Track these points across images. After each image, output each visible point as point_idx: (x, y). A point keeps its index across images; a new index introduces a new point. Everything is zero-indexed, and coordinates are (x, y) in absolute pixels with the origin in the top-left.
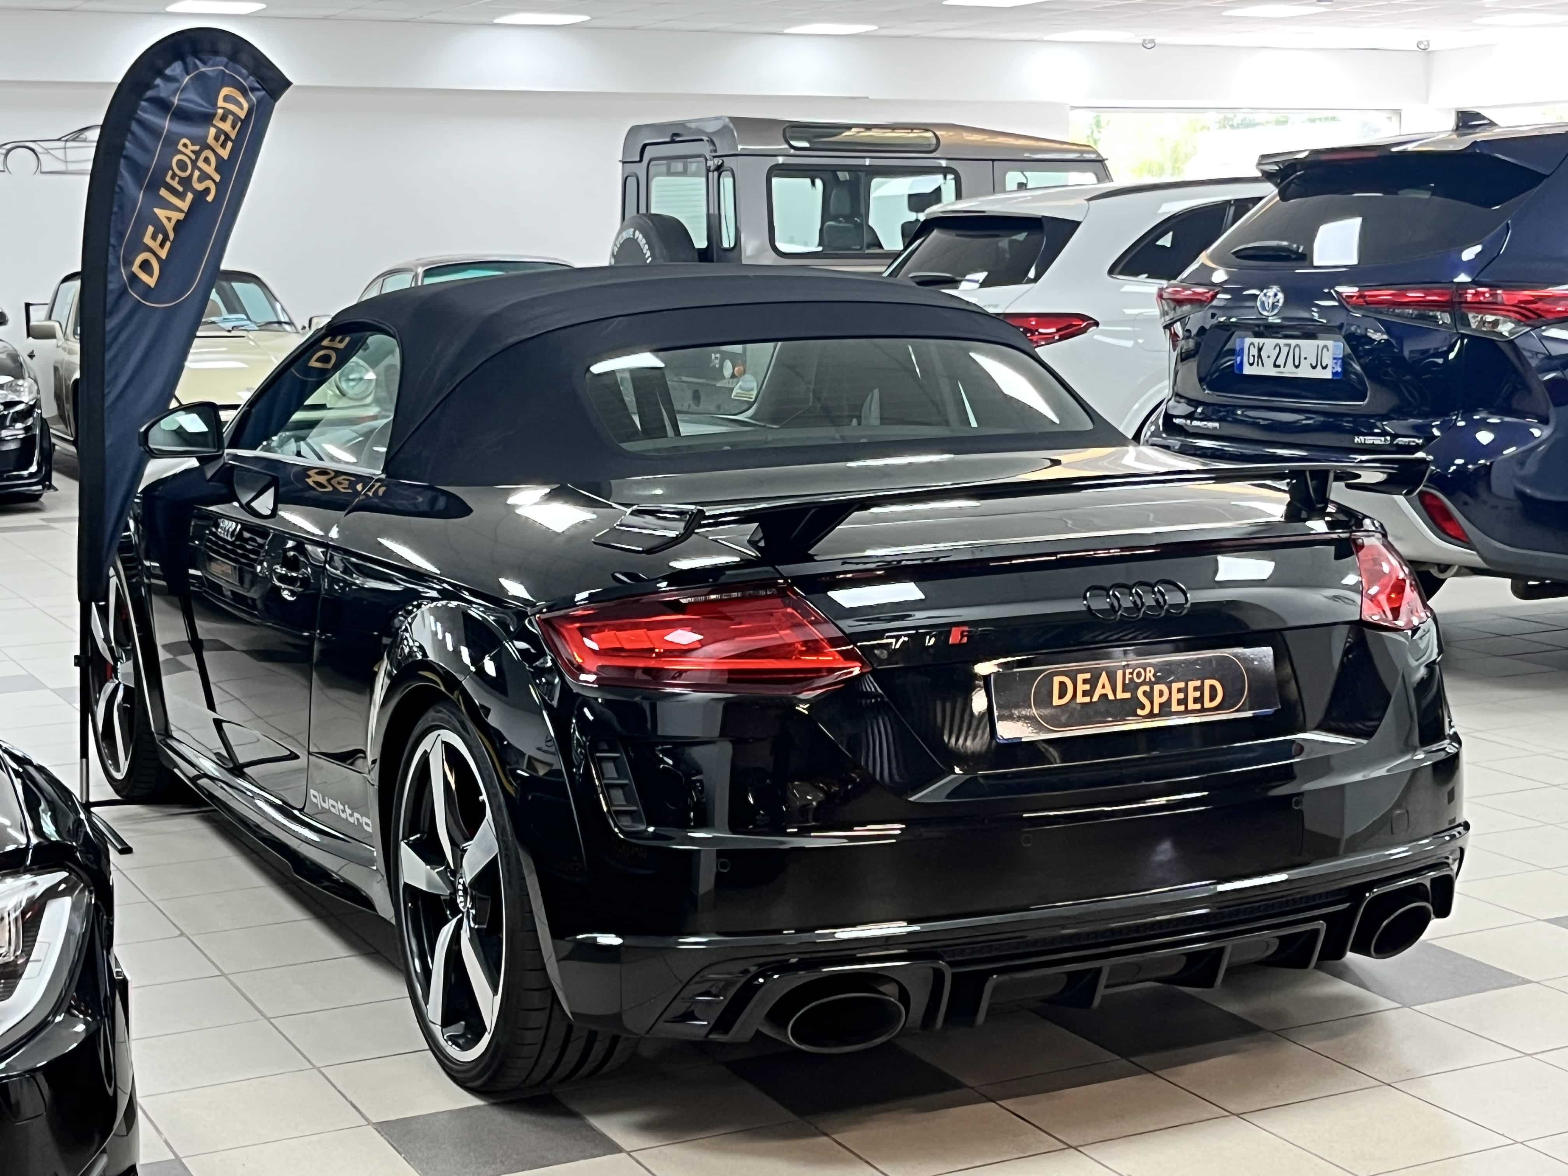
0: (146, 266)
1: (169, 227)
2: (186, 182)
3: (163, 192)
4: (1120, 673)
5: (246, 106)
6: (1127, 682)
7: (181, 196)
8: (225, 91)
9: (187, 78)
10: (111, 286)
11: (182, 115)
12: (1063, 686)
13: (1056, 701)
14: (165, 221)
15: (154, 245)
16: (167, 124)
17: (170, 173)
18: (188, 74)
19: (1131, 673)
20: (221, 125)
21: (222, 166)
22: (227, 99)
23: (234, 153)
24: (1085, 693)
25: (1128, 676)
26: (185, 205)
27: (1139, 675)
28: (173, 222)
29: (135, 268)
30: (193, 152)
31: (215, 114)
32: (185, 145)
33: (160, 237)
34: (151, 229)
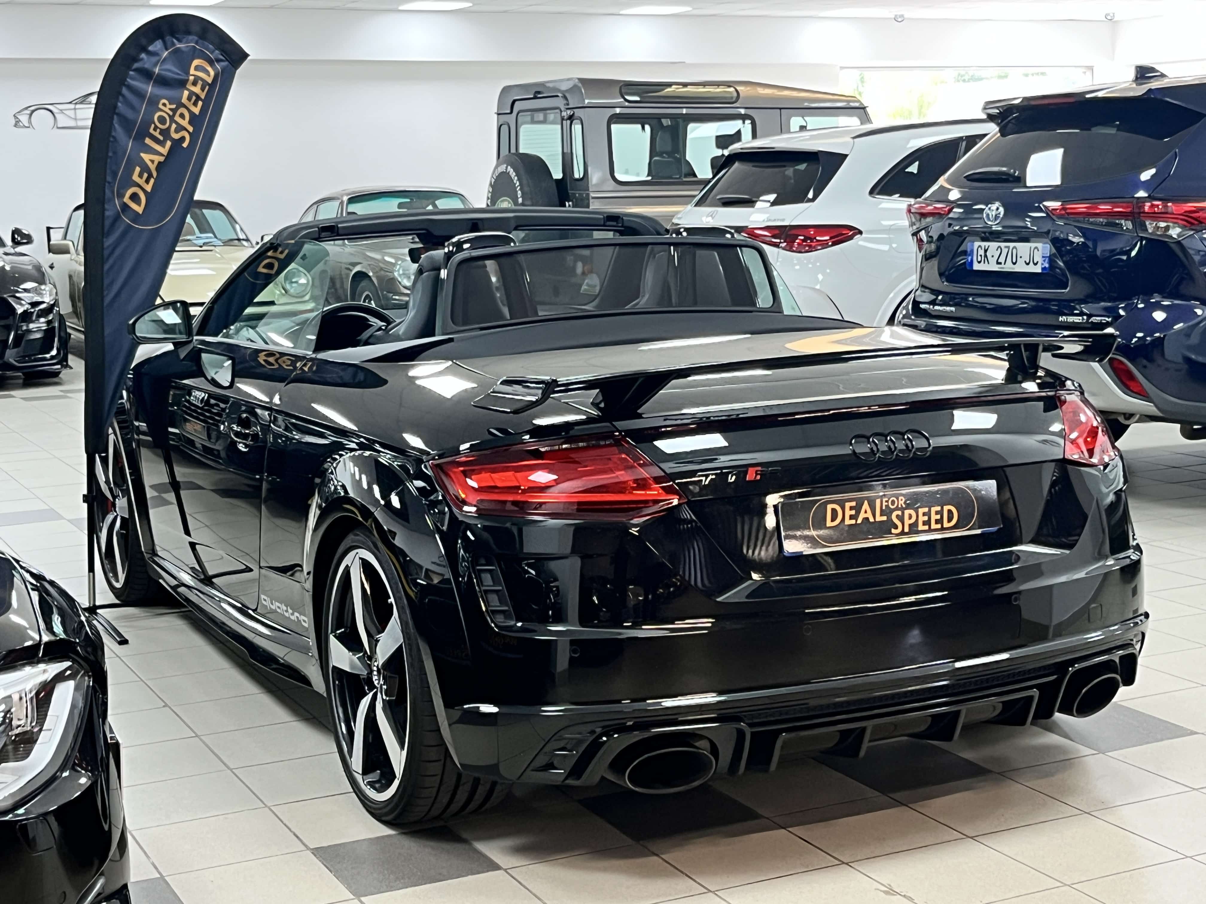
0: (135, 197)
1: (153, 167)
2: (165, 133)
3: (148, 141)
4: (878, 502)
5: (212, 73)
6: (884, 508)
7: (162, 143)
8: (196, 62)
9: (166, 53)
10: (107, 213)
11: (163, 82)
12: (834, 511)
13: (829, 524)
14: (149, 163)
15: (141, 182)
16: (150, 89)
17: (153, 126)
18: (167, 49)
19: (887, 501)
20: (193, 89)
21: (194, 120)
22: (197, 68)
23: (203, 110)
24: (851, 517)
25: (884, 504)
26: (164, 150)
27: (893, 502)
28: (156, 163)
29: (126, 199)
30: (170, 109)
31: (188, 80)
32: (164, 105)
33: (146, 175)
34: (138, 169)
